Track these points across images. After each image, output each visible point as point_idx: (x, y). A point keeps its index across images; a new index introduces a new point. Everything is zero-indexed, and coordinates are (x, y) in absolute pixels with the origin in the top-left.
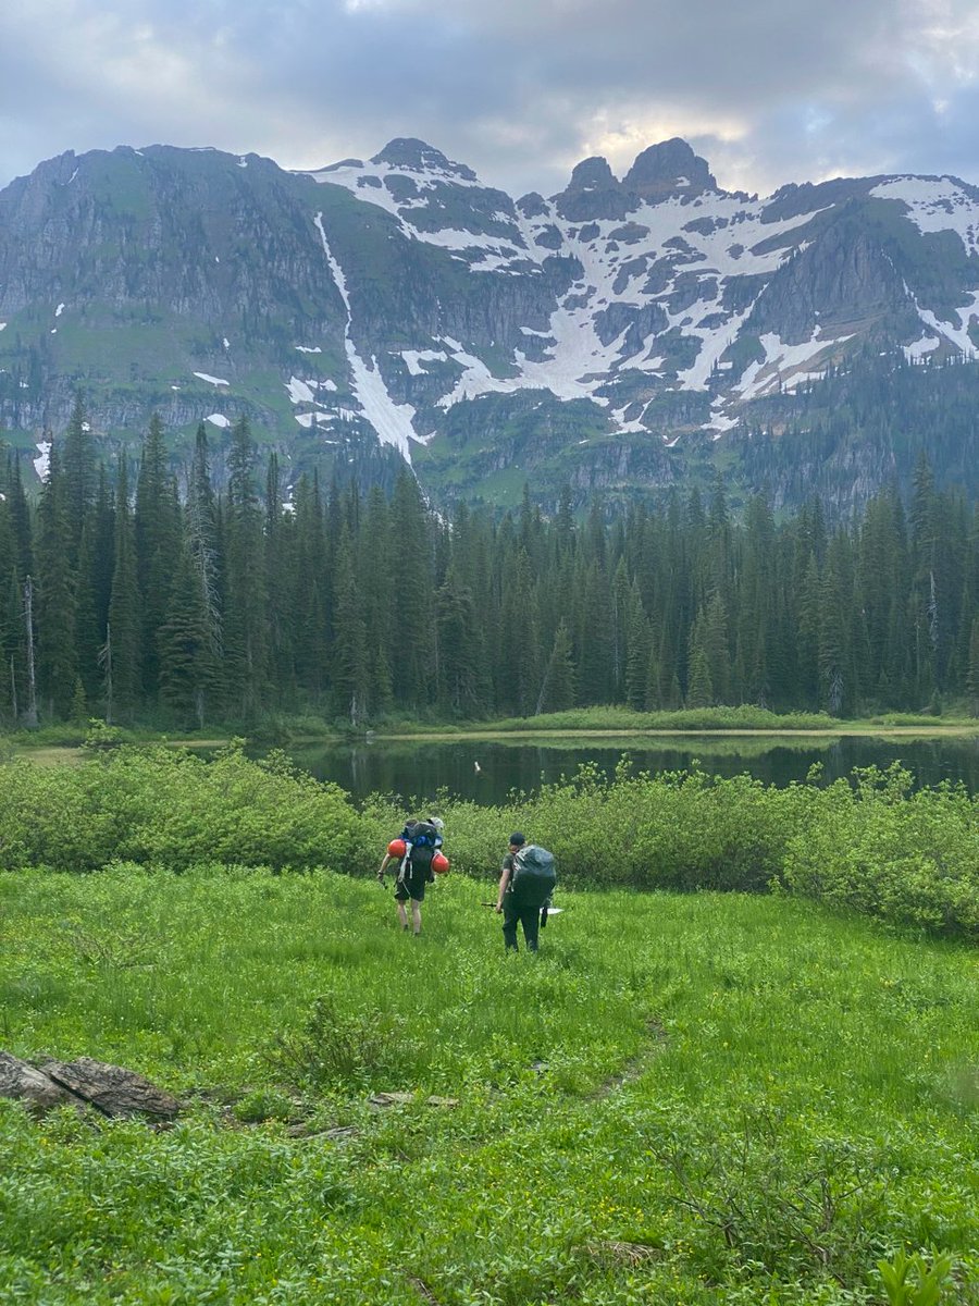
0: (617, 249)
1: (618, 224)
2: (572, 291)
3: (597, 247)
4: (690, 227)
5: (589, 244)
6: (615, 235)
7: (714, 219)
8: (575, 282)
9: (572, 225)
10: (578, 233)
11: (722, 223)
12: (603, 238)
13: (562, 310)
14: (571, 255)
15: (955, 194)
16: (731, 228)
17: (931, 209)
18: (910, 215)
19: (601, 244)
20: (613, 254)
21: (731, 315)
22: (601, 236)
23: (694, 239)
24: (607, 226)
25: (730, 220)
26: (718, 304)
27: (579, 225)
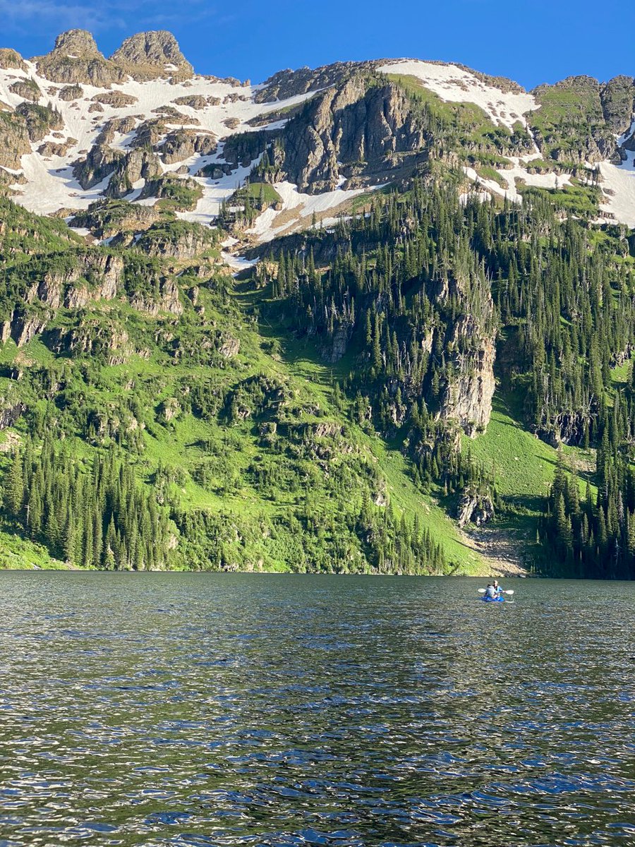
0: (100, 110)
1: (102, 91)
2: (49, 138)
3: (78, 106)
4: (179, 101)
5: (71, 103)
6: (101, 99)
7: (206, 97)
8: (52, 131)
9: (53, 84)
10: (58, 92)
11: (214, 101)
12: (86, 99)
13: (36, 155)
14: (50, 104)
15: (465, 77)
16: (224, 106)
17: (446, 85)
18: (426, 86)
19: (84, 105)
20: (96, 114)
21: (235, 167)
22: (85, 96)
23: (184, 110)
24: (89, 90)
25: (223, 99)
26: (218, 158)
27: (60, 86)
